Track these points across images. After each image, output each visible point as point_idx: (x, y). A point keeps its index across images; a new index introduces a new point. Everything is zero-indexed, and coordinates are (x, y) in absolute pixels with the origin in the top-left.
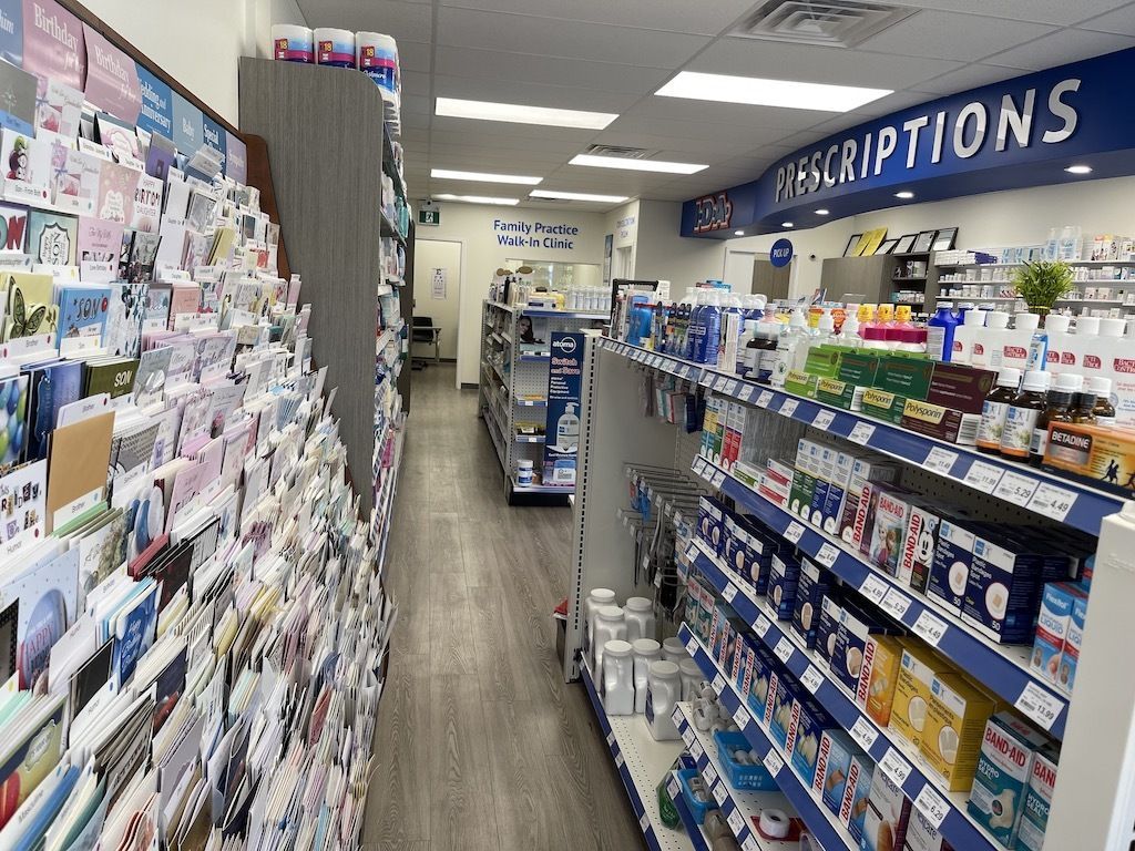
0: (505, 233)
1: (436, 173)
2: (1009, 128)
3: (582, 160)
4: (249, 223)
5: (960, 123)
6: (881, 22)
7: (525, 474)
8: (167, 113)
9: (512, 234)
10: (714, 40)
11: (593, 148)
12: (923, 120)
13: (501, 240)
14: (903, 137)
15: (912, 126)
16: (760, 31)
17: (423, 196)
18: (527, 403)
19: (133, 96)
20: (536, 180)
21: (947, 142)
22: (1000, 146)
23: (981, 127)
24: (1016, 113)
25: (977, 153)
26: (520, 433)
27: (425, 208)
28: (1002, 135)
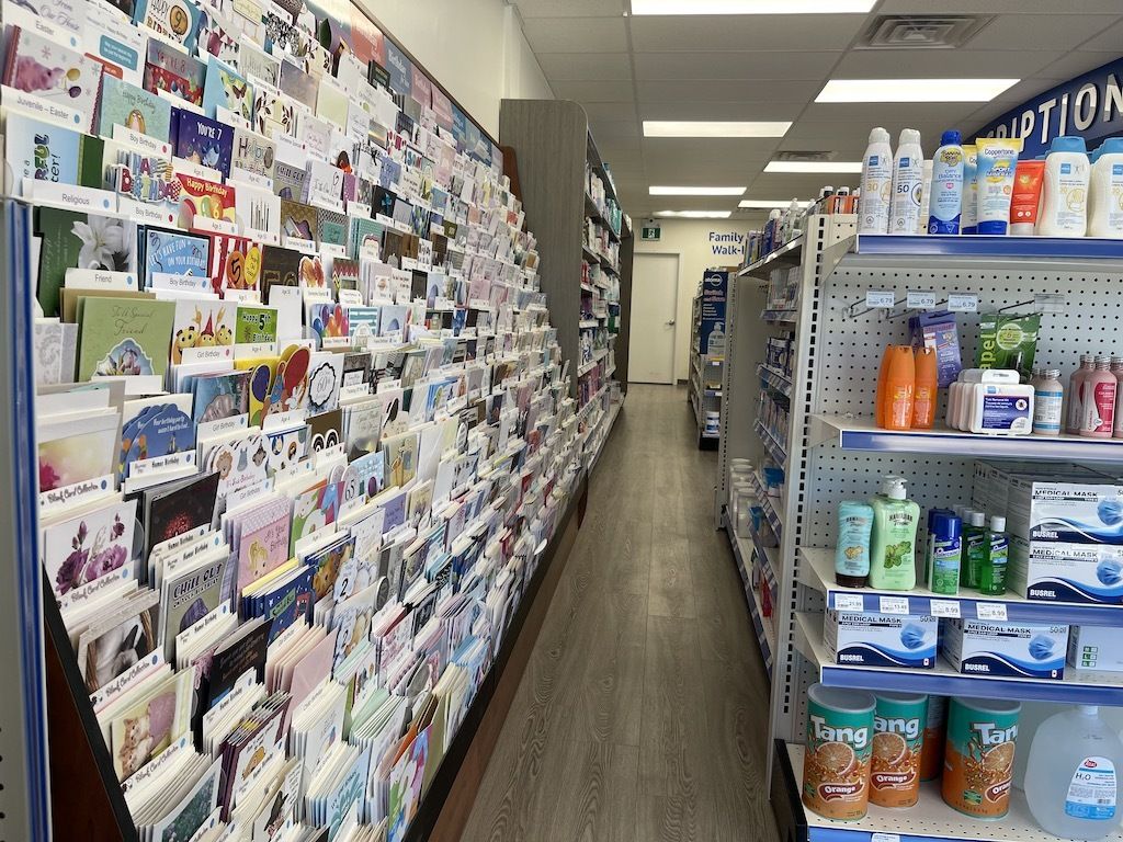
0: (719, 244)
1: (654, 191)
2: (1113, 104)
3: (775, 167)
4: (504, 196)
5: (1078, 102)
6: (969, 28)
7: (712, 423)
8: (463, 129)
9: (726, 244)
10: (845, 53)
11: (781, 156)
12: (1052, 103)
13: (716, 250)
14: (1039, 117)
15: (1045, 108)
16: (877, 44)
17: (645, 214)
18: (714, 363)
19: (449, 119)
20: (740, 191)
21: (1070, 119)
22: (1107, 118)
23: (1093, 104)
24: (1116, 87)
25: (1090, 126)
26: (708, 388)
27: (647, 226)
28: (1108, 108)
